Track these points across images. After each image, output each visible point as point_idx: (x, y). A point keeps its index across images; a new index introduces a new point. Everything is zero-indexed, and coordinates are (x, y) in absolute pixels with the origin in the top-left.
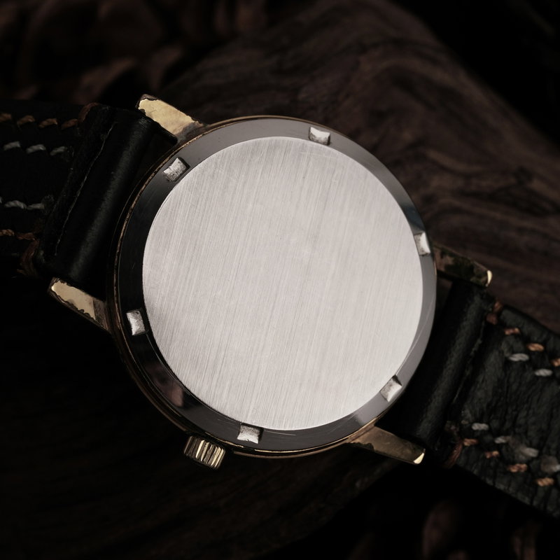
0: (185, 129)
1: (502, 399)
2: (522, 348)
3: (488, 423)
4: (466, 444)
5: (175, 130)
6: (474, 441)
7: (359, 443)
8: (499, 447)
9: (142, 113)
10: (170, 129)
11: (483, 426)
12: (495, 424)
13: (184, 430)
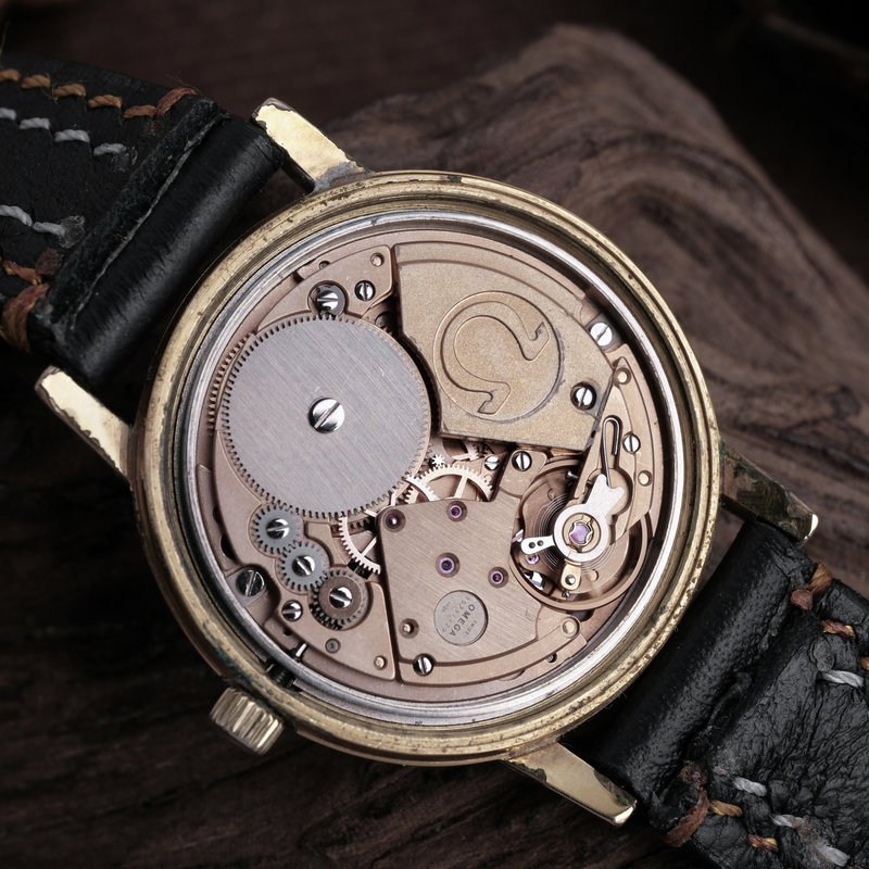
0: (330, 171)
1: (801, 745)
2: (853, 664)
3: (765, 784)
4: (717, 810)
5: (313, 169)
6: (735, 809)
7: (523, 765)
8: (778, 832)
9: (261, 127)
10: (304, 163)
11: (756, 787)
12: (778, 788)
13: (219, 674)
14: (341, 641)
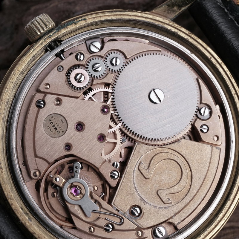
14: (62, 72)
